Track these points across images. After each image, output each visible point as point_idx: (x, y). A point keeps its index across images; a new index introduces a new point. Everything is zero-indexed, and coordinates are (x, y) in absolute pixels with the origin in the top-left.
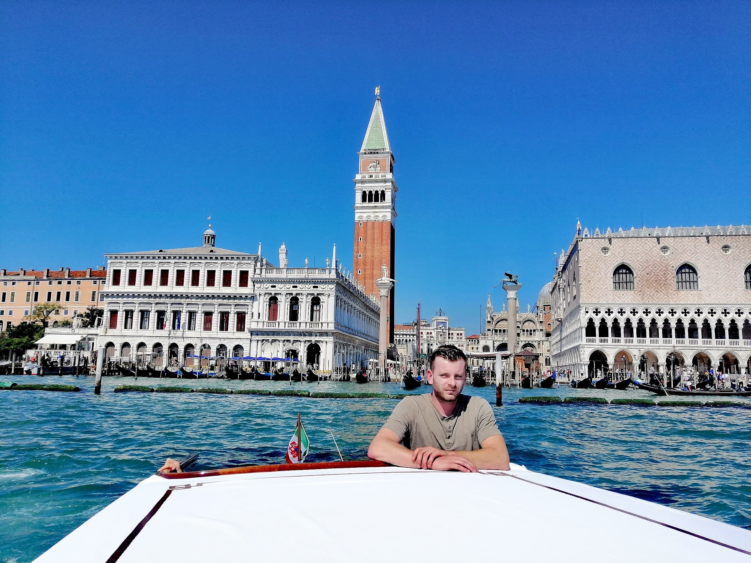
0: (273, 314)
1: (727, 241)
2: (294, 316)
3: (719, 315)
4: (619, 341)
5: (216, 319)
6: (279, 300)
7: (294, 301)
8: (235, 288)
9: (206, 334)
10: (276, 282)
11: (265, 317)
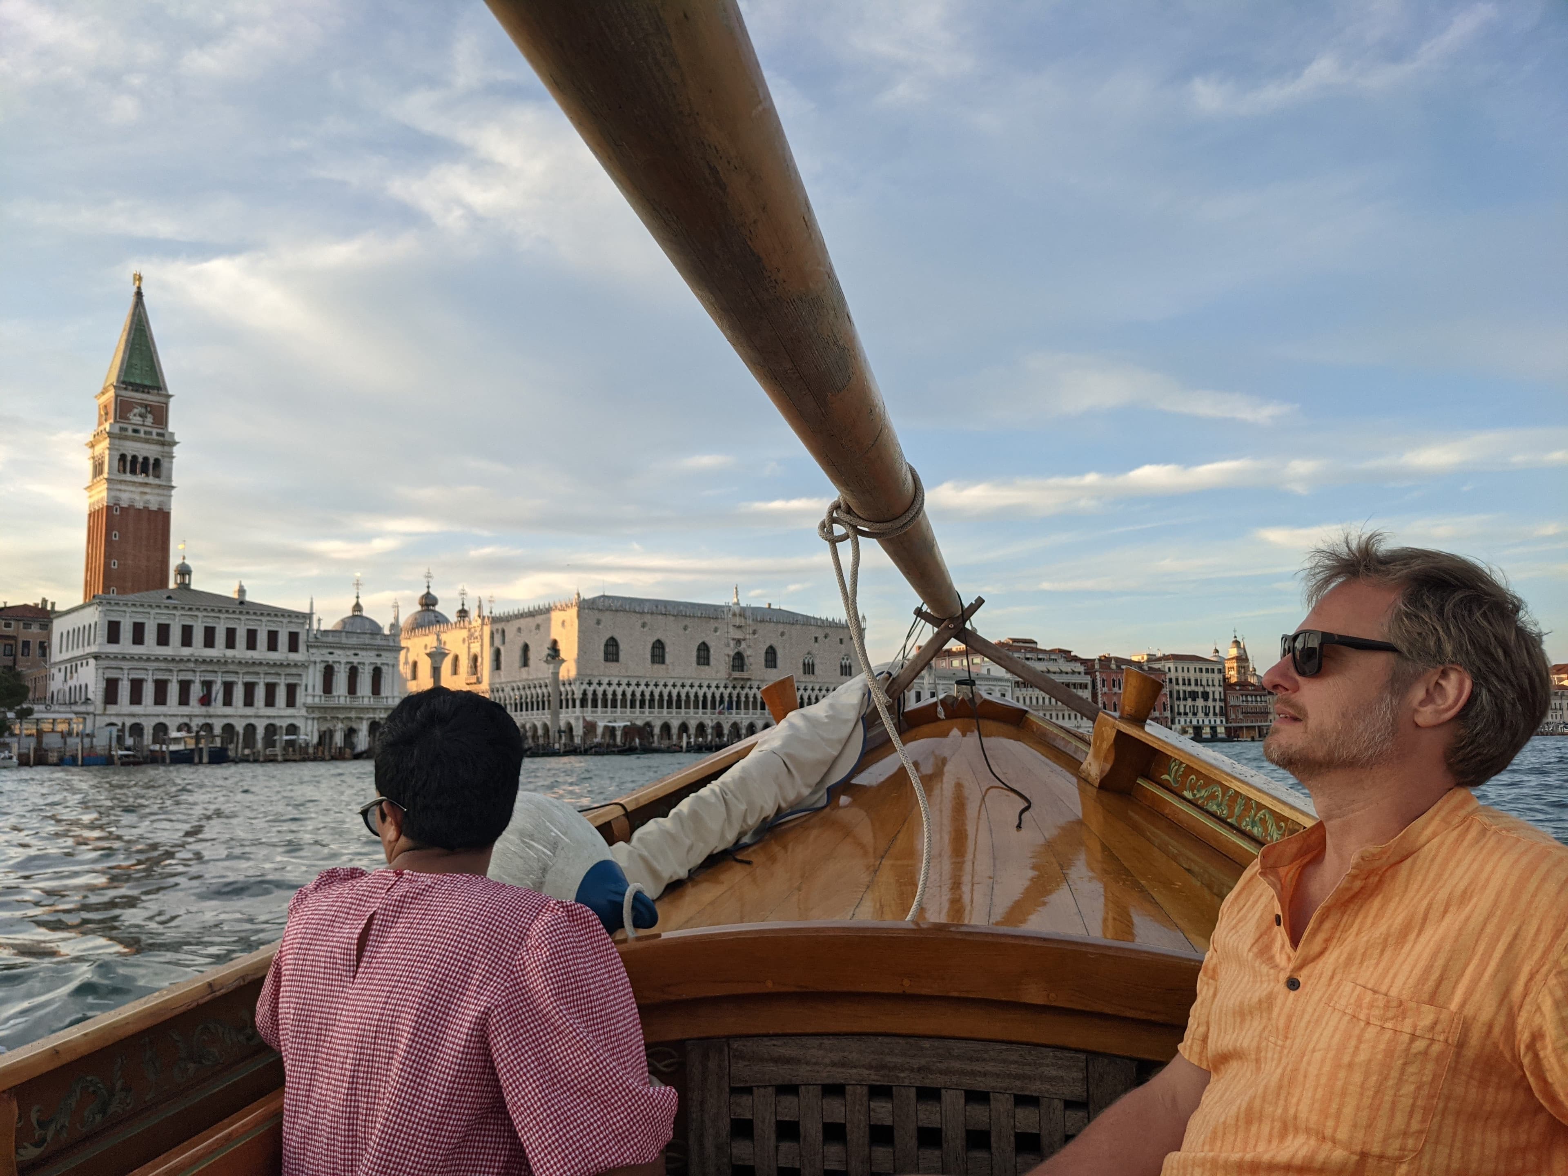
0: (328, 688)
1: (687, 622)
2: (352, 689)
3: (669, 688)
4: (606, 712)
5: (260, 693)
6: (336, 669)
7: (353, 673)
8: (282, 654)
9: (249, 711)
10: (333, 647)
11: (319, 691)
